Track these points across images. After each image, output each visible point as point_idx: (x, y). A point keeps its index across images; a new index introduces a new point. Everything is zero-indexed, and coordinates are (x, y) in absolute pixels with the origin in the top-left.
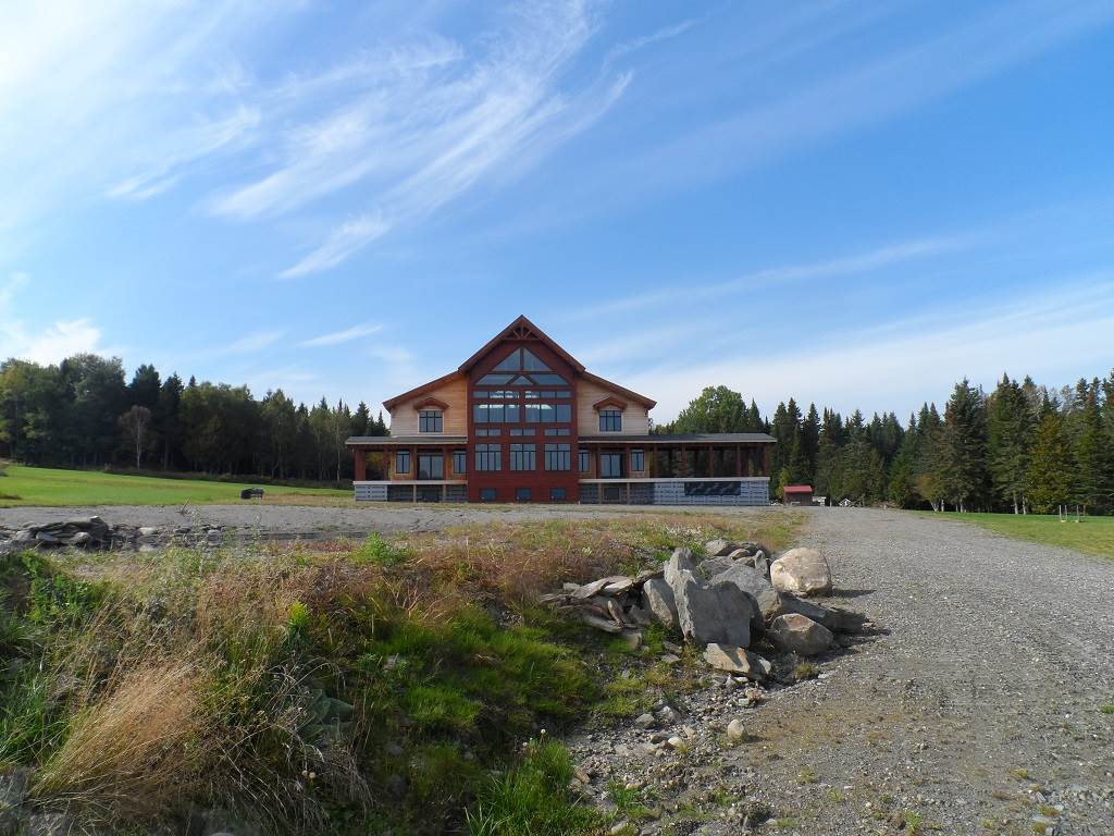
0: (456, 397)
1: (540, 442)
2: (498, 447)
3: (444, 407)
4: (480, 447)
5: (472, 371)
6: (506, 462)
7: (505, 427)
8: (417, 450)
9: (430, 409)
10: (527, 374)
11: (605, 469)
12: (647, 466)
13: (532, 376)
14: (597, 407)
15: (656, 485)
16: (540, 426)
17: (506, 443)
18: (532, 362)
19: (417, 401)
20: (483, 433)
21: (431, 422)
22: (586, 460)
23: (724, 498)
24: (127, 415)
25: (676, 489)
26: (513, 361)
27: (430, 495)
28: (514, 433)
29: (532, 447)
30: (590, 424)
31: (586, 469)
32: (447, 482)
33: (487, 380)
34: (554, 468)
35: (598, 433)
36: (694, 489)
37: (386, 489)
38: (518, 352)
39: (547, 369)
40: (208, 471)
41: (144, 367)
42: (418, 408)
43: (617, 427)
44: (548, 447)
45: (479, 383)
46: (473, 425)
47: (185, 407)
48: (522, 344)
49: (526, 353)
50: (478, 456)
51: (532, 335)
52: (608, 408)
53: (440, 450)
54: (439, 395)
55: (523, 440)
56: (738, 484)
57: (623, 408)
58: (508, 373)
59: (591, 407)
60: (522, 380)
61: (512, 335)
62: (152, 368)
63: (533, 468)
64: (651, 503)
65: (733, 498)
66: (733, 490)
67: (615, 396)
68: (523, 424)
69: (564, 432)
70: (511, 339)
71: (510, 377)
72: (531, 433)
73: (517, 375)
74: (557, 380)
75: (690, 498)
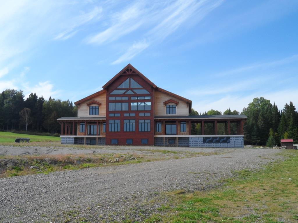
0: (102, 100)
1: (137, 119)
2: (118, 121)
3: (100, 104)
4: (111, 121)
5: (109, 87)
6: (122, 127)
7: (122, 112)
8: (90, 123)
9: (94, 105)
10: (132, 90)
11: (168, 131)
12: (188, 130)
13: (135, 91)
14: (166, 103)
15: (190, 138)
16: (137, 112)
17: (122, 119)
18: (134, 84)
19: (88, 102)
20: (112, 115)
21: (94, 111)
22: (160, 127)
23: (222, 145)
24: (22, 111)
25: (199, 140)
26: (125, 84)
27: (91, 142)
28: (126, 115)
29: (133, 121)
30: (162, 111)
31: (160, 131)
32: (98, 136)
33: (115, 92)
34: (143, 130)
35: (166, 115)
36: (208, 140)
37: (73, 139)
38: (128, 80)
39: (141, 87)
40: (50, 132)
41: (32, 94)
42: (89, 105)
43: (174, 112)
44: (141, 121)
45: (112, 94)
46: (108, 112)
47: (45, 109)
48: (130, 76)
49: (132, 80)
50: (110, 125)
51: (134, 72)
52: (170, 104)
53: (96, 123)
54: (98, 99)
55: (130, 118)
56: (228, 138)
57: (177, 104)
58: (124, 89)
59: (162, 103)
60: (130, 92)
61: (125, 72)
62: (35, 94)
63: (134, 130)
64: (188, 146)
65: (226, 145)
66: (226, 141)
67: (173, 99)
68: (130, 111)
69: (148, 115)
70: (123, 74)
71: (125, 91)
72: (133, 115)
73: (128, 90)
74: (145, 92)
75: (205, 144)
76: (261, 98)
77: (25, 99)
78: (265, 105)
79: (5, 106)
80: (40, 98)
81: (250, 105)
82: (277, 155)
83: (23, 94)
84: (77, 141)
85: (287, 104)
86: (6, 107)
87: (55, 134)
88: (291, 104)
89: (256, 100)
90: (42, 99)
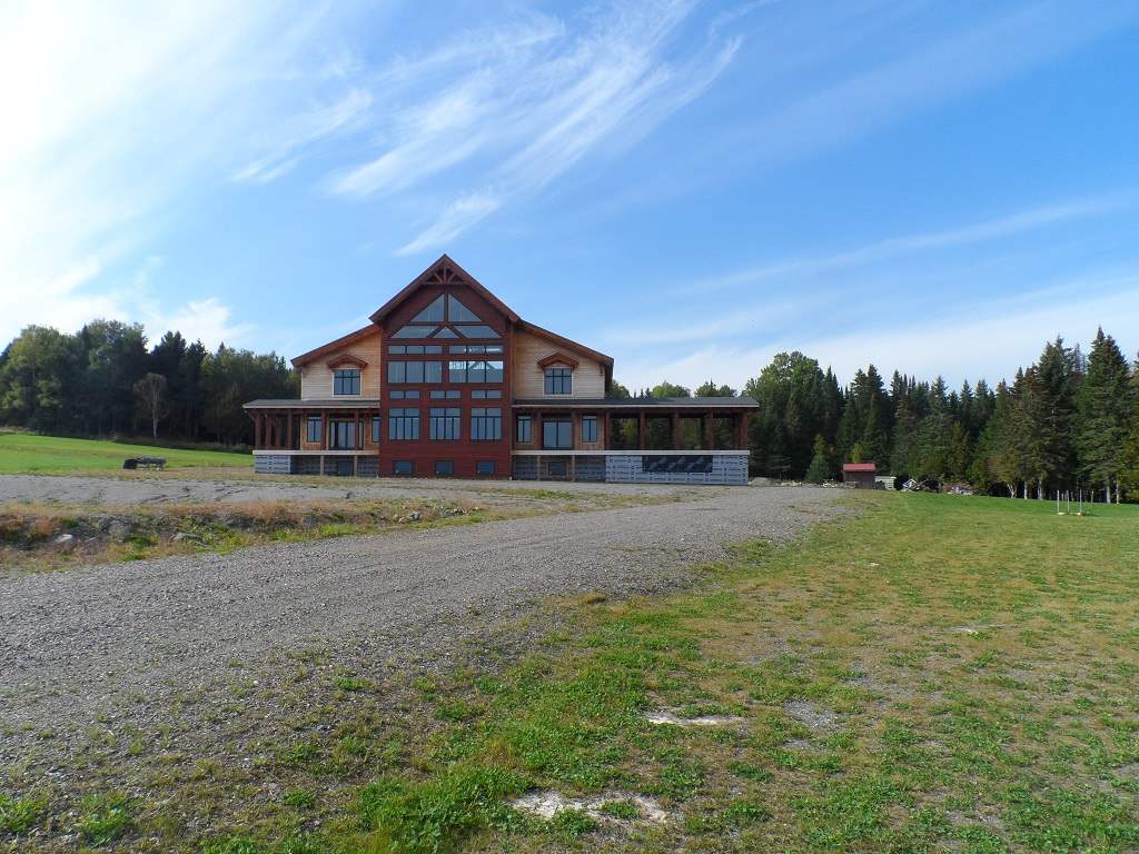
0: (371, 353)
1: (465, 405)
2: (416, 412)
3: (363, 366)
4: (394, 412)
5: (389, 319)
6: (425, 429)
7: (425, 388)
8: (335, 415)
9: (346, 368)
10: (452, 326)
11: (549, 440)
12: (601, 435)
13: (460, 329)
14: (543, 365)
15: (608, 459)
16: (467, 388)
17: (425, 406)
18: (459, 311)
19: (332, 358)
20: (396, 395)
21: (346, 383)
22: (526, 428)
23: (692, 476)
24: (142, 382)
25: (632, 464)
26: (433, 311)
27: (340, 467)
28: (437, 395)
29: (456, 412)
30: (534, 385)
31: (527, 438)
32: (360, 453)
33: (406, 332)
34: (482, 437)
35: (543, 395)
36: (655, 464)
37: (289, 460)
38: (441, 300)
39: (475, 318)
40: (222, 442)
41: (170, 334)
42: (332, 366)
43: (565, 388)
44: (475, 412)
45: (396, 336)
46: (386, 386)
47: (206, 376)
48: (446, 289)
49: (452, 301)
50: (392, 421)
51: (457, 278)
52: (555, 366)
53: (352, 416)
54: (358, 352)
55: (445, 404)
56: (710, 458)
57: (574, 366)
58: (431, 324)
59: (535, 365)
60: (446, 333)
61: (432, 279)
62: (178, 335)
63: (457, 436)
64: (603, 480)
65: (703, 476)
66: (704, 465)
67: (564, 352)
68: (446, 385)
69: (496, 394)
70: (430, 283)
71: (433, 329)
72: (455, 395)
73: (441, 326)
74: (487, 332)
75: (648, 475)
76: (795, 354)
77: (150, 347)
78: (805, 372)
79: (93, 366)
80: (193, 346)
81: (765, 371)
82: (835, 503)
83: (143, 335)
84: (300, 466)
85: (860, 372)
86: (95, 371)
87: (237, 447)
88: (872, 370)
89: (782, 358)
90: (198, 350)
